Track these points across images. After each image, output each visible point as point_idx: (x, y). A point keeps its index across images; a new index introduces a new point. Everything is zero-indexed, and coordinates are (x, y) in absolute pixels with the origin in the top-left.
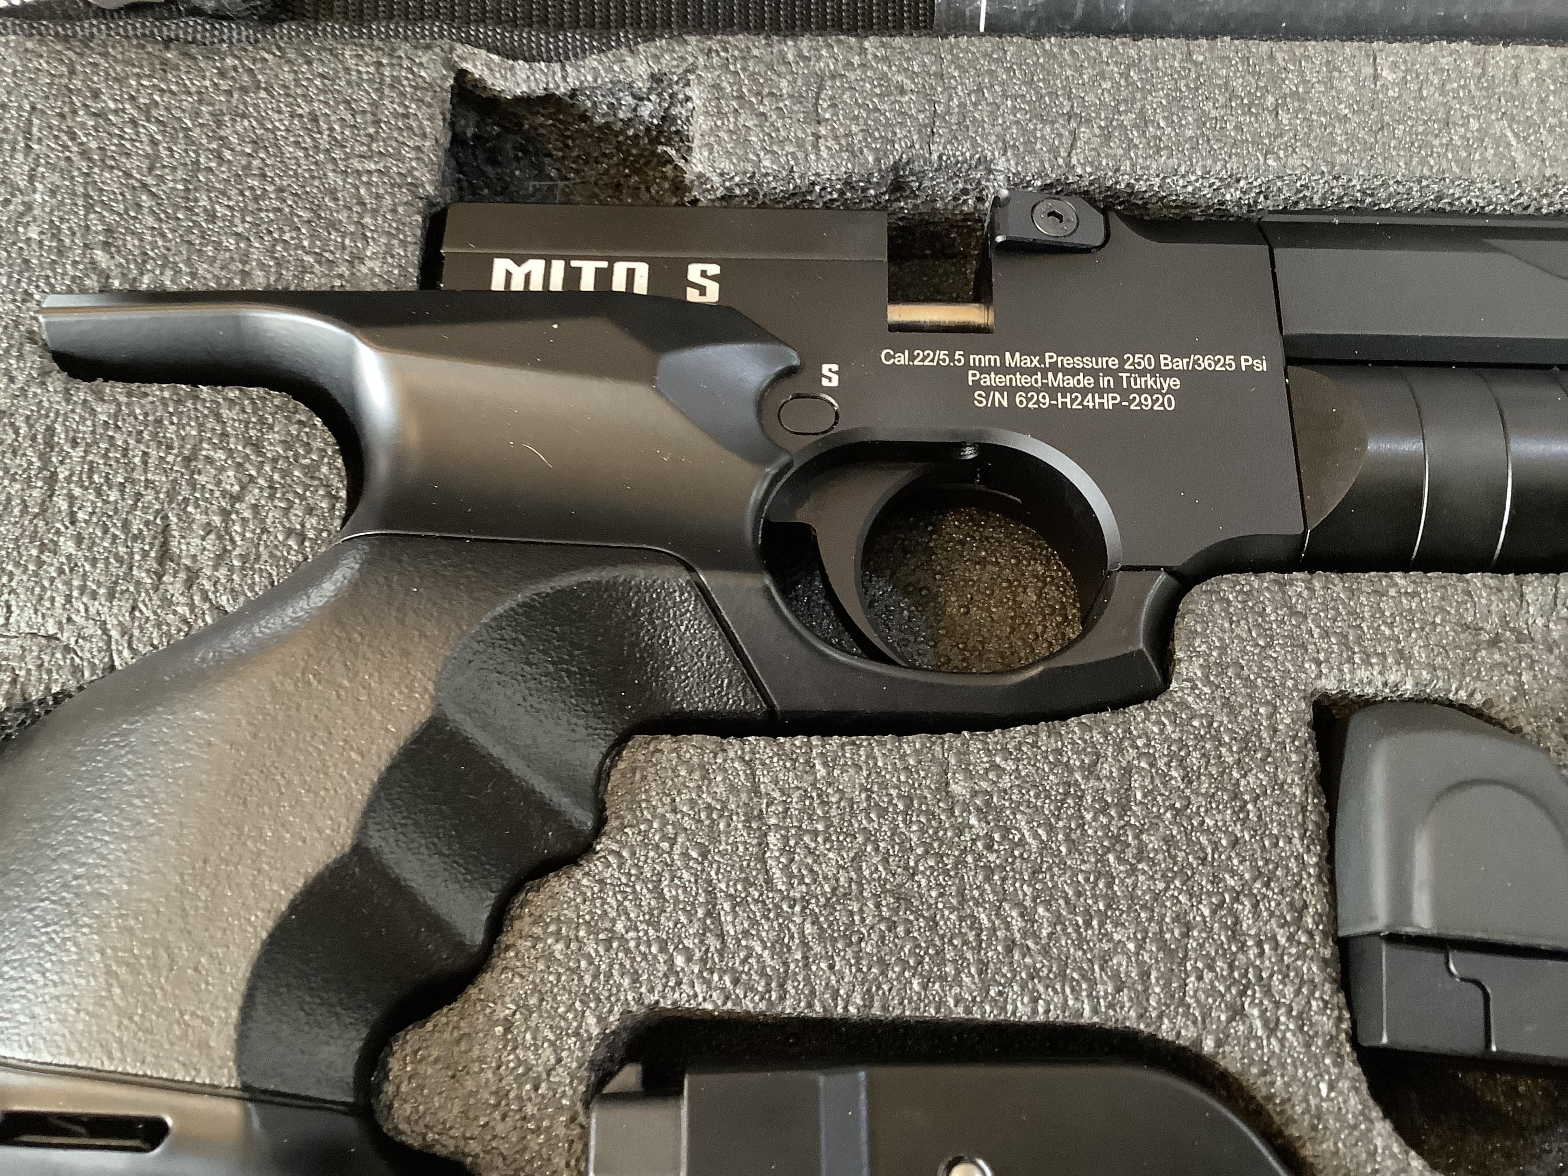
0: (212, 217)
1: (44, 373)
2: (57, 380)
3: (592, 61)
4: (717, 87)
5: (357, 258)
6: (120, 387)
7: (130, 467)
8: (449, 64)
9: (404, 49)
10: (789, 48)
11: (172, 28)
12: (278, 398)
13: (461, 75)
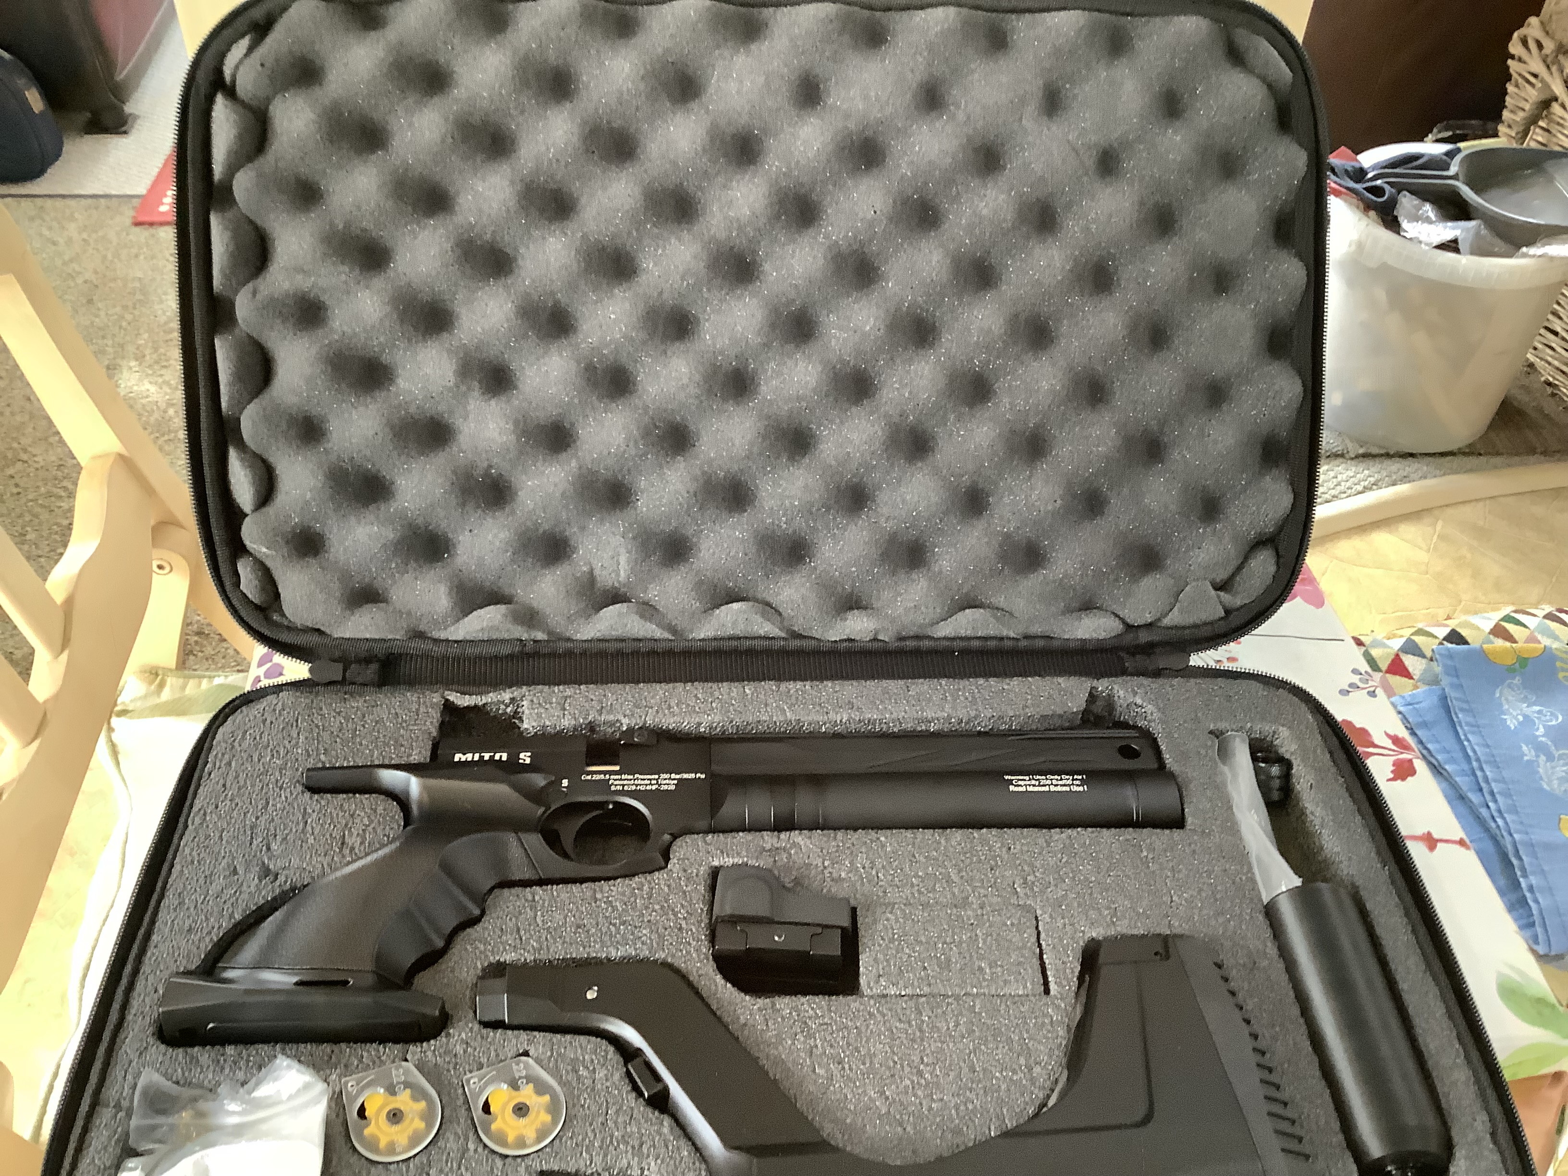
0: (361, 744)
1: (303, 792)
2: (307, 795)
3: (491, 694)
4: (532, 701)
5: (410, 755)
6: (329, 795)
7: (332, 818)
8: (443, 697)
9: (427, 693)
10: (556, 689)
11: (346, 688)
12: (382, 797)
13: (447, 700)
